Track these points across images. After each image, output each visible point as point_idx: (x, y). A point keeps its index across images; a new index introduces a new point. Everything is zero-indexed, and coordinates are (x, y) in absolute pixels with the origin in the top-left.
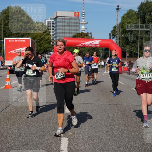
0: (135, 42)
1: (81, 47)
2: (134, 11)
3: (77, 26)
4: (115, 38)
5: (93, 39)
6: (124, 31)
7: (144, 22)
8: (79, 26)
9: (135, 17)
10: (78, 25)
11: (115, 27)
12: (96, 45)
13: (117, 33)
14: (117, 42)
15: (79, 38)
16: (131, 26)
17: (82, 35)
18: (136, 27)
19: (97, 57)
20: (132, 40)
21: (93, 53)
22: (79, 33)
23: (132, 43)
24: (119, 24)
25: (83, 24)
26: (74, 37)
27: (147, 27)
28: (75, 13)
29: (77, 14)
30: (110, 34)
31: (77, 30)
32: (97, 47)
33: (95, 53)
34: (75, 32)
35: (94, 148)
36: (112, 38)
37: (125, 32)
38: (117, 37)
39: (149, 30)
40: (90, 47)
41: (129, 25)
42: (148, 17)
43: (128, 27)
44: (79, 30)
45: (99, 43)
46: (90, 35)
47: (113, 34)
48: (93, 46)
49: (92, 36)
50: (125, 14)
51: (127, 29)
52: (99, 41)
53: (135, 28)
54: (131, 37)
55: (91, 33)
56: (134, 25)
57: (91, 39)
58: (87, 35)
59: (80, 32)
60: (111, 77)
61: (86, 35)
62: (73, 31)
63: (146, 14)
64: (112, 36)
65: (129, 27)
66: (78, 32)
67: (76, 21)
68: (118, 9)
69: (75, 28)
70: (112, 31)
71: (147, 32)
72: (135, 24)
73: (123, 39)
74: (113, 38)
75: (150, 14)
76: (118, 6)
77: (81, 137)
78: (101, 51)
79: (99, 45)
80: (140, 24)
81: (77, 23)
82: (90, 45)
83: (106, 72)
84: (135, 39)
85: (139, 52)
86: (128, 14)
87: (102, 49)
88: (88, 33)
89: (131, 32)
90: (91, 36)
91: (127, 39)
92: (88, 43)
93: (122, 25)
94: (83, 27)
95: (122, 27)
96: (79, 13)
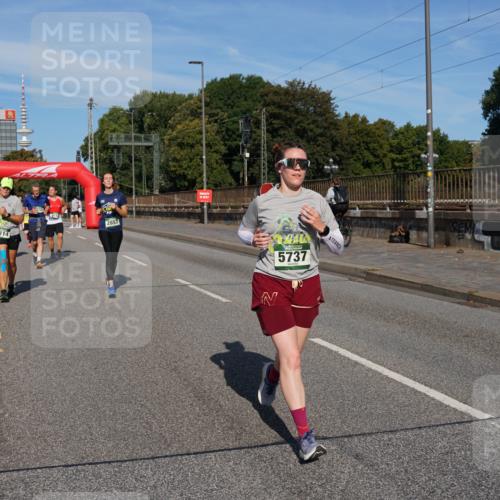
0: (126, 167)
1: (21, 179)
2: (122, 109)
3: (11, 138)
4: (89, 160)
5: (46, 163)
6: (105, 147)
7: (141, 129)
8: (16, 138)
9: (124, 120)
10: (14, 135)
11: (86, 139)
12: (50, 174)
13: (92, 151)
14: (92, 168)
15: (17, 162)
16: (118, 137)
17: (22, 155)
18: (128, 139)
19: (58, 197)
20: (121, 163)
21: (48, 190)
22: (16, 152)
23: (122, 169)
24: (95, 134)
25: (23, 134)
26: (7, 159)
27: (147, 140)
28: (7, 112)
29: (10, 114)
30: (78, 153)
31: (11, 145)
32: (53, 179)
33: (51, 188)
34: (9, 149)
35: (48, 375)
36: (82, 159)
37: (108, 148)
38: (92, 158)
39: (150, 144)
40: (39, 178)
41: (114, 135)
42: (147, 121)
43: (111, 138)
44: (16, 145)
45: (57, 170)
46: (39, 155)
47: (84, 152)
48: (44, 176)
49: (44, 158)
50: (105, 115)
51: (111, 144)
52: (56, 166)
53: (125, 141)
54: (118, 157)
55: (40, 151)
56: (123, 136)
57: (41, 162)
58: (32, 156)
59: (19, 148)
60: (103, 244)
61: (32, 154)
62: (4, 149)
63: (143, 116)
64: (83, 156)
65: (114, 139)
66: (14, 149)
67: (8, 128)
68: (90, 105)
69: (9, 142)
70: (82, 147)
71: (148, 148)
72: (125, 132)
73: (103, 161)
74: (85, 160)
75: (152, 115)
76: (91, 100)
77: (22, 356)
78: (62, 185)
79: (56, 175)
80: (133, 134)
81: (11, 131)
82: (39, 175)
83: (72, 227)
84: (127, 161)
85: (136, 186)
86: (111, 114)
87: (64, 182)
88: (34, 150)
89: (118, 148)
90: (41, 157)
91: (112, 162)
92: (33, 171)
93: (100, 135)
94: (24, 139)
95: (101, 139)
96: (13, 112)
